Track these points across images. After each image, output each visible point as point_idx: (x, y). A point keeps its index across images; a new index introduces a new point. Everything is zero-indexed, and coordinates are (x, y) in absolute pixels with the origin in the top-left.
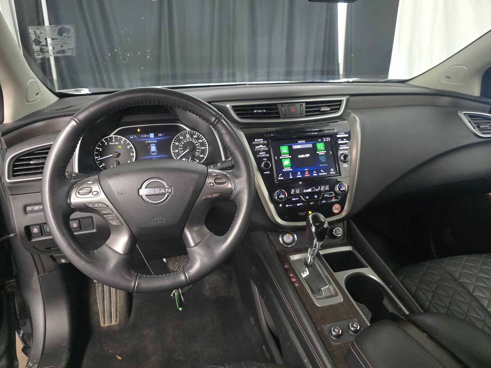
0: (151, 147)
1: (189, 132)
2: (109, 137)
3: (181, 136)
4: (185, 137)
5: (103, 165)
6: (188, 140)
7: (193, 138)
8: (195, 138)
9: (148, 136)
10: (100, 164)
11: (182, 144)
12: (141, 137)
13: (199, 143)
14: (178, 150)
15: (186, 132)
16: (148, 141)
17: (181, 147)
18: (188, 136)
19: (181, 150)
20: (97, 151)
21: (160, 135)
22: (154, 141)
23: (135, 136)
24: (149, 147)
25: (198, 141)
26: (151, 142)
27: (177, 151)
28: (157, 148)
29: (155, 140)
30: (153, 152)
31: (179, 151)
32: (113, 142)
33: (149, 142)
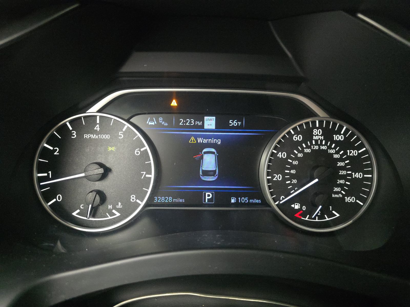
0: (202, 158)
1: (321, 122)
2: (85, 117)
3: (297, 133)
4: (308, 135)
5: (59, 198)
6: (316, 147)
7: (333, 141)
8: (338, 143)
9: (200, 124)
10: (48, 196)
11: (296, 158)
12: (177, 126)
13: (349, 158)
14: (284, 174)
15: (314, 123)
16: (196, 137)
17: (293, 167)
18: (317, 134)
19: (292, 176)
20: (46, 153)
21: (234, 123)
22: (213, 141)
23: (161, 119)
24: (197, 157)
25: (345, 153)
26: (205, 141)
27: (278, 177)
28: (220, 161)
29: (217, 137)
30: (206, 173)
31: (284, 179)
32: (96, 132)
33: (200, 140)
